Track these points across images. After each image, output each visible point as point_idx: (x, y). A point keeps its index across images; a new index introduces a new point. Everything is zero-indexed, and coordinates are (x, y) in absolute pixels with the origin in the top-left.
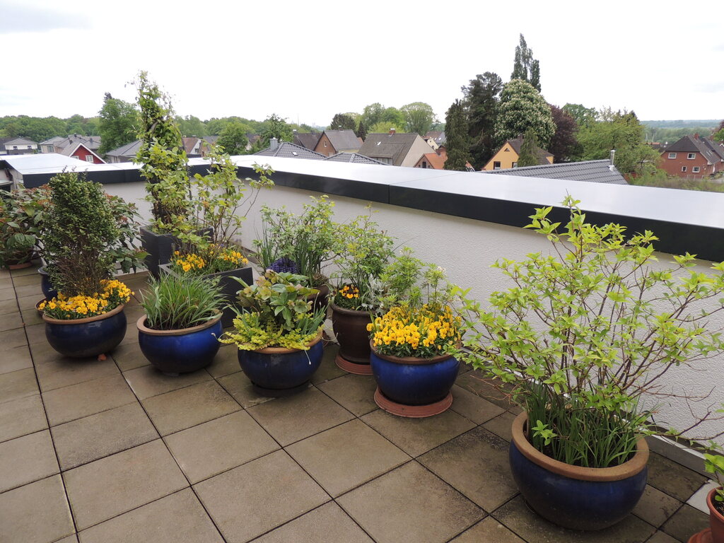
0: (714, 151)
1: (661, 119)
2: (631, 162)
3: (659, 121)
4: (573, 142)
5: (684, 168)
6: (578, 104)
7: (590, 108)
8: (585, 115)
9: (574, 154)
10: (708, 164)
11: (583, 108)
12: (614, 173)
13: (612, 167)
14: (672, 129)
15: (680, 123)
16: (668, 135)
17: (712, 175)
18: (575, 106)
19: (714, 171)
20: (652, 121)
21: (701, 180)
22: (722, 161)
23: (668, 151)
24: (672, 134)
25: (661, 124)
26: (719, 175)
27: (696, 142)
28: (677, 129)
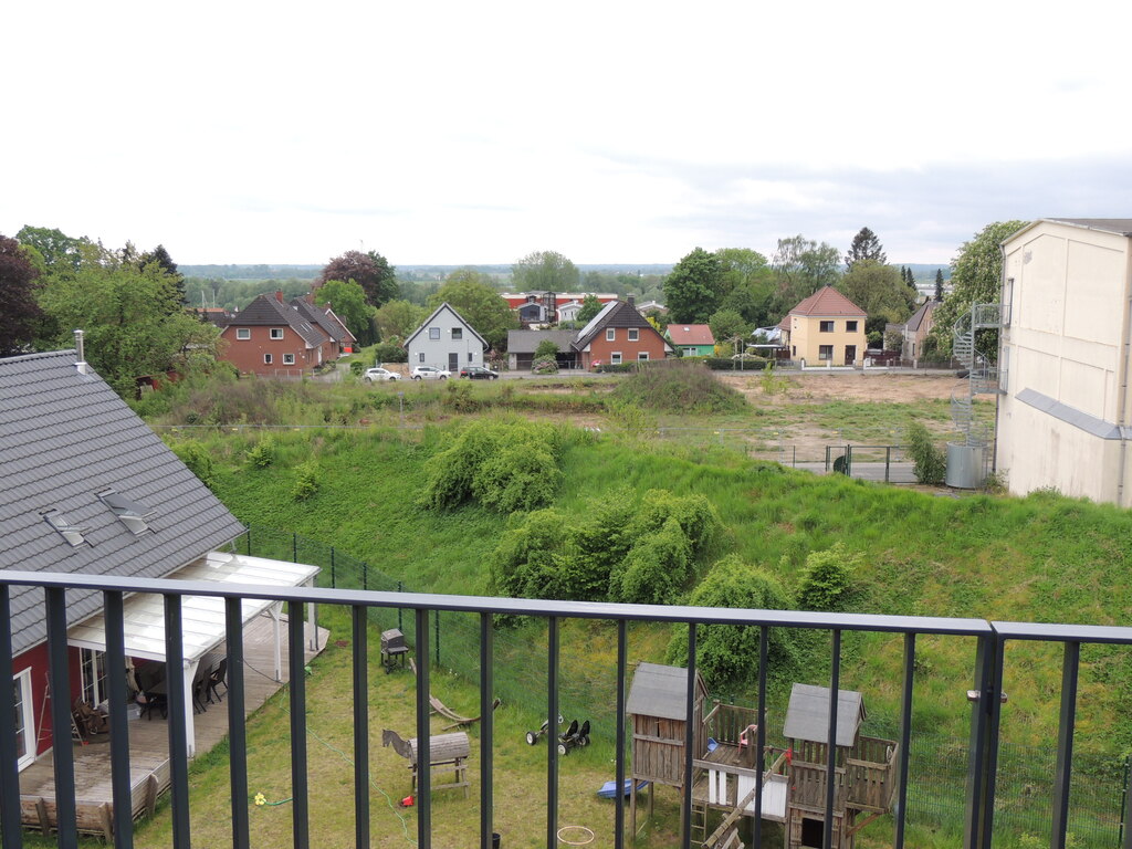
0: (314, 323)
1: (230, 263)
2: (164, 349)
3: (226, 266)
4: (34, 311)
5: (268, 357)
6: (51, 227)
7: (77, 238)
8: (68, 252)
9: (42, 337)
10: (307, 347)
11: (63, 237)
12: (90, 378)
13: (82, 366)
14: (249, 282)
15: (262, 270)
16: (243, 294)
17: (318, 367)
18: (43, 233)
19: (320, 360)
20: (213, 266)
21: (298, 380)
22: (332, 340)
23: (233, 326)
24: (249, 291)
25: (231, 273)
26: (328, 367)
27: (281, 307)
28: (259, 281)
